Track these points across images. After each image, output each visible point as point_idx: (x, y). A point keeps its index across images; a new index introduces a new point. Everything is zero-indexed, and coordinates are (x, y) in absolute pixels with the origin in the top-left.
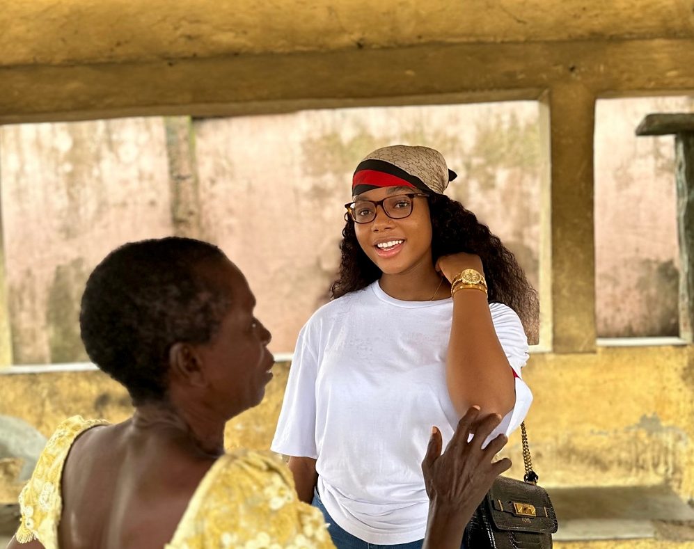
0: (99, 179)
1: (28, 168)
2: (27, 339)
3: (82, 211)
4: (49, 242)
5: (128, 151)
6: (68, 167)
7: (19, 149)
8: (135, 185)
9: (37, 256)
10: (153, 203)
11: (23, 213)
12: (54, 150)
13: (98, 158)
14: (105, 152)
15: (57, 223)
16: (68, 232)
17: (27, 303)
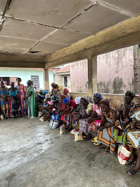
0: (122, 62)
1: (111, 61)
2: (110, 91)
3: (119, 68)
4: (114, 74)
5: (127, 56)
6: (117, 60)
7: (110, 58)
8: (128, 62)
9: (112, 76)
10: (131, 65)
11: (110, 69)
12: (115, 57)
13: (122, 58)
14: (123, 56)
15: (115, 70)
16: (117, 72)
17: (110, 84)
